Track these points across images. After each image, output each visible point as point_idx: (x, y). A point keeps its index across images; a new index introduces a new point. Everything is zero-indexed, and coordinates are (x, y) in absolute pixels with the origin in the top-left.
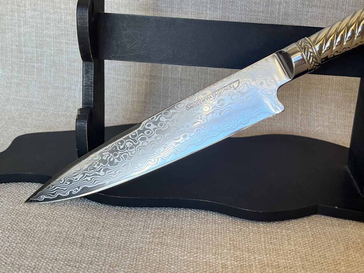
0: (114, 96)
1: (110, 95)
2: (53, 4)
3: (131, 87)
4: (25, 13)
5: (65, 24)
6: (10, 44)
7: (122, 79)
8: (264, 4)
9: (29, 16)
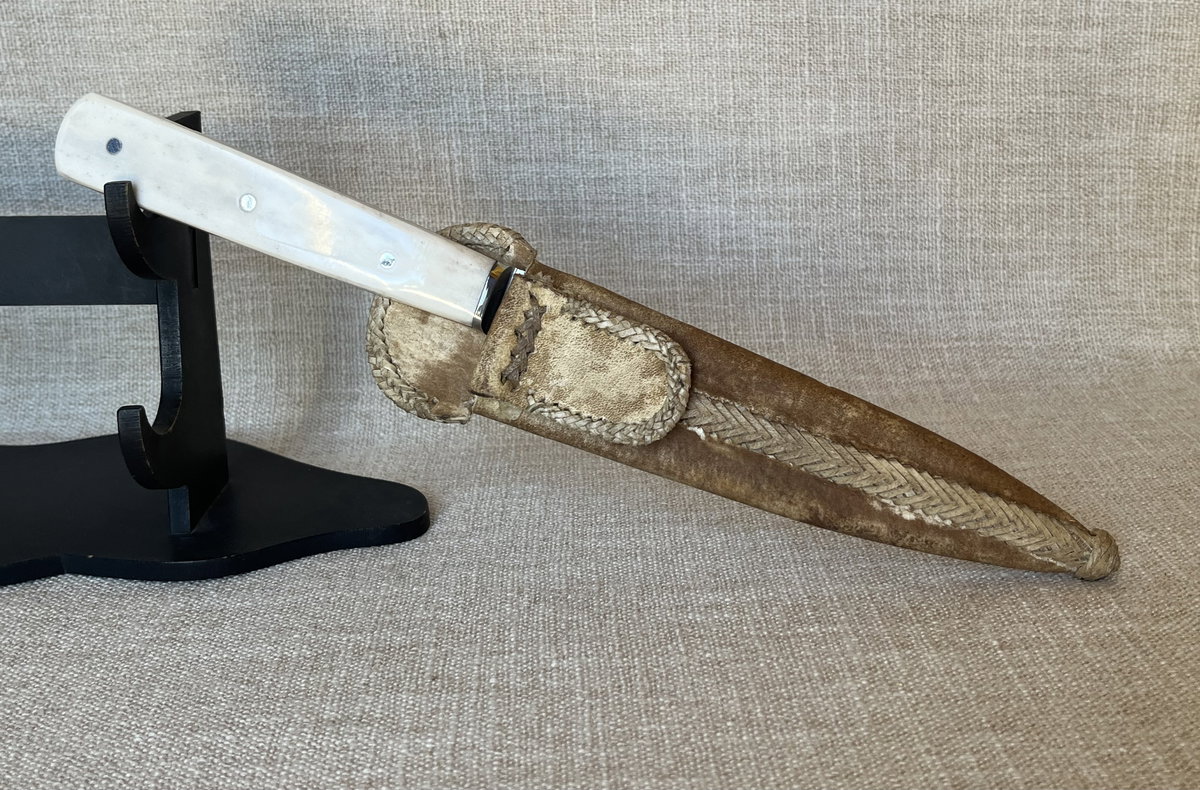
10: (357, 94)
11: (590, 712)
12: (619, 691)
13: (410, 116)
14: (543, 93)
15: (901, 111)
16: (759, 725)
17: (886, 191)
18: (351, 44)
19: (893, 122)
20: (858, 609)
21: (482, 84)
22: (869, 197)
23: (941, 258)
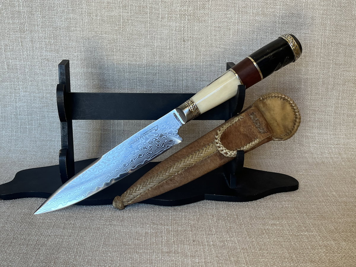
0: (80, 144)
1: (78, 143)
2: (37, 87)
3: (92, 137)
4: (19, 93)
5: (46, 99)
6: (10, 114)
7: (85, 132)
8: (173, 81)
9: (22, 96)
10: (156, 58)
11: (243, 254)
12: (251, 248)
13: (171, 65)
14: (213, 60)
15: (324, 72)
16: (295, 261)
17: (318, 96)
18: (156, 42)
19: (322, 75)
20: (318, 228)
21: (194, 56)
22: (312, 98)
23: (333, 118)
